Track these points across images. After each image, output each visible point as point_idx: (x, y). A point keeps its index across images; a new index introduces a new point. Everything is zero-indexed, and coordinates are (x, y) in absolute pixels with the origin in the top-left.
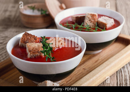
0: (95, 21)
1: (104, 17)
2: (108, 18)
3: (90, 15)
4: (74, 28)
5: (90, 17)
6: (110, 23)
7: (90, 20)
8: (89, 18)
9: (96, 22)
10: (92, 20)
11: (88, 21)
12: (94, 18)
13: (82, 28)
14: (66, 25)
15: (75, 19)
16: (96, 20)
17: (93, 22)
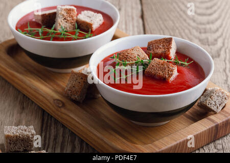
0: (73, 20)
1: (86, 12)
2: (93, 13)
3: (65, 10)
4: (40, 34)
5: (65, 14)
6: (96, 21)
7: (65, 19)
8: (63, 15)
9: (75, 21)
10: (69, 19)
11: (63, 21)
12: (72, 14)
13: (54, 33)
14: (27, 31)
15: (40, 18)
16: (75, 18)
17: (70, 22)
